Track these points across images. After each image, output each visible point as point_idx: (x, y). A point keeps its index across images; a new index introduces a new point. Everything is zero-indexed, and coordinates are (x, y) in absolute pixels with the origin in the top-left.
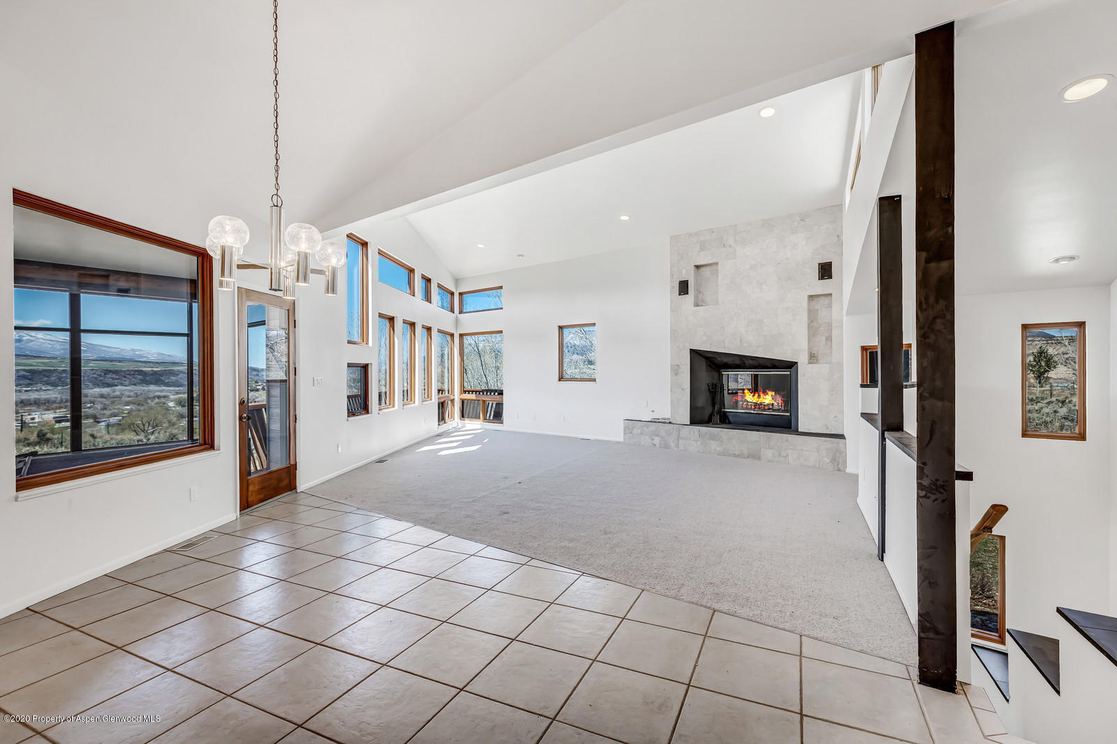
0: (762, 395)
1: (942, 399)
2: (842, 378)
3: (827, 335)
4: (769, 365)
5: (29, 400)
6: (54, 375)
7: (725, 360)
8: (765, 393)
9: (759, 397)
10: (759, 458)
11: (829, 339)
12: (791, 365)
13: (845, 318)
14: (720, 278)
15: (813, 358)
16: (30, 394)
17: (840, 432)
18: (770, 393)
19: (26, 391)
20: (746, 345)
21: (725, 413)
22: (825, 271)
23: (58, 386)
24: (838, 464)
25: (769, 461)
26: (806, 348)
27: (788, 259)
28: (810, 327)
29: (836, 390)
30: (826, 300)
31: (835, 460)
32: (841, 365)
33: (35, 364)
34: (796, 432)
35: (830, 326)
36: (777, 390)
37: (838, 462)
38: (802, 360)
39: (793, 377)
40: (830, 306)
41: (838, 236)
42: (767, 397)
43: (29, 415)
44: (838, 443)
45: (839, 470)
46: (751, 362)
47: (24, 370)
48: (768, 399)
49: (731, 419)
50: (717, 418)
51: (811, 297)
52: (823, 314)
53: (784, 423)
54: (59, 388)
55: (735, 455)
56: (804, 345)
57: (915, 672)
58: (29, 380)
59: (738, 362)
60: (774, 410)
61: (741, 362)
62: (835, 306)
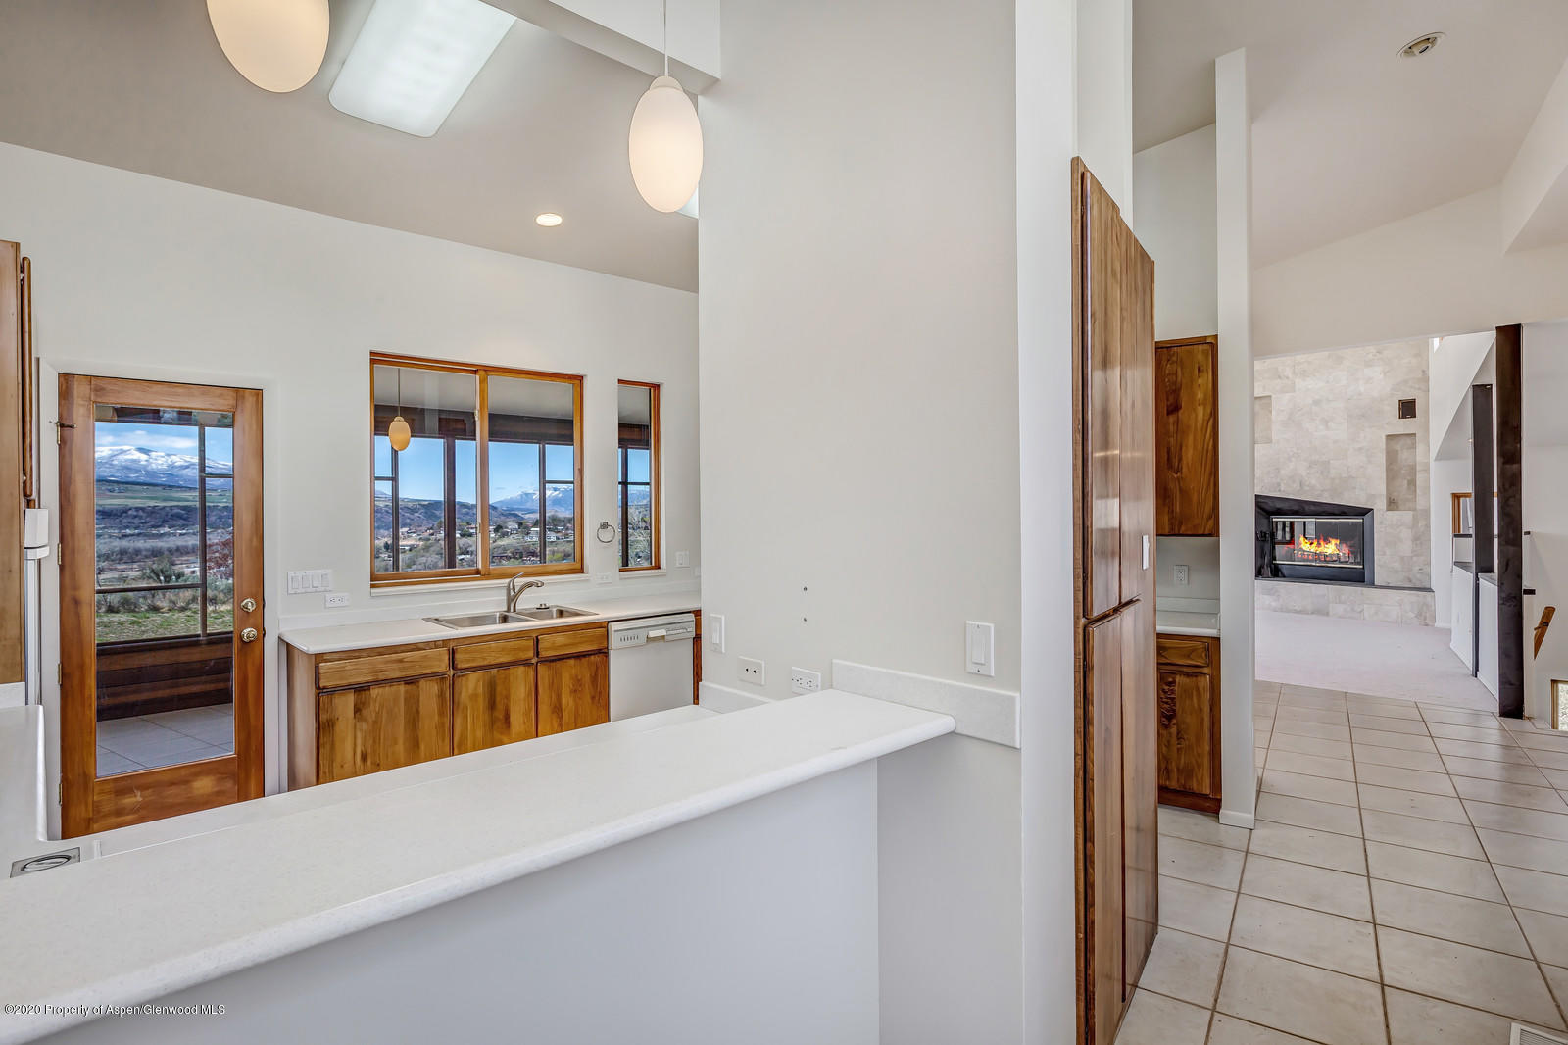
0: (1322, 543)
1: (1513, 545)
2: (1428, 526)
3: (1409, 478)
4: (1336, 512)
5: (187, 547)
6: (214, 513)
7: (1279, 505)
8: (1327, 541)
9: (1319, 545)
10: (1327, 614)
11: (1412, 483)
12: (1363, 512)
13: (1432, 464)
14: (1273, 412)
15: (1392, 504)
16: (187, 538)
17: (1428, 587)
18: (1333, 542)
19: (181, 535)
20: (1307, 488)
21: (1276, 565)
22: (1408, 409)
23: (218, 528)
24: (1425, 619)
25: (1340, 617)
26: (1385, 493)
27: (1360, 394)
28: (1388, 469)
29: (1421, 539)
30: (1409, 441)
31: (1421, 615)
32: (1427, 513)
33: (191, 498)
34: (1372, 584)
35: (1413, 470)
36: (1343, 539)
37: (1426, 619)
38: (1379, 506)
39: (1367, 525)
40: (1413, 446)
41: (1423, 371)
42: (1329, 546)
43: (188, 567)
44: (1425, 596)
45: (1427, 625)
46: (1313, 508)
47: (178, 506)
48: (1331, 548)
49: (1285, 572)
50: (1267, 571)
51: (1389, 437)
52: (1404, 456)
53: (1357, 576)
54: (219, 531)
55: (1296, 612)
56: (1382, 489)
57: (1497, 710)
58: (185, 519)
59: (1295, 508)
60: (1341, 562)
61: (1301, 508)
62: (1420, 448)
